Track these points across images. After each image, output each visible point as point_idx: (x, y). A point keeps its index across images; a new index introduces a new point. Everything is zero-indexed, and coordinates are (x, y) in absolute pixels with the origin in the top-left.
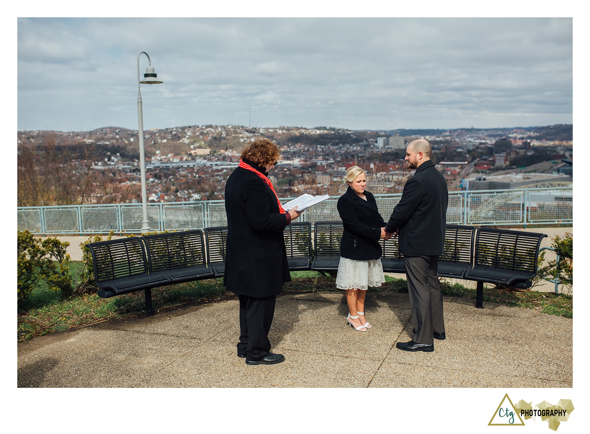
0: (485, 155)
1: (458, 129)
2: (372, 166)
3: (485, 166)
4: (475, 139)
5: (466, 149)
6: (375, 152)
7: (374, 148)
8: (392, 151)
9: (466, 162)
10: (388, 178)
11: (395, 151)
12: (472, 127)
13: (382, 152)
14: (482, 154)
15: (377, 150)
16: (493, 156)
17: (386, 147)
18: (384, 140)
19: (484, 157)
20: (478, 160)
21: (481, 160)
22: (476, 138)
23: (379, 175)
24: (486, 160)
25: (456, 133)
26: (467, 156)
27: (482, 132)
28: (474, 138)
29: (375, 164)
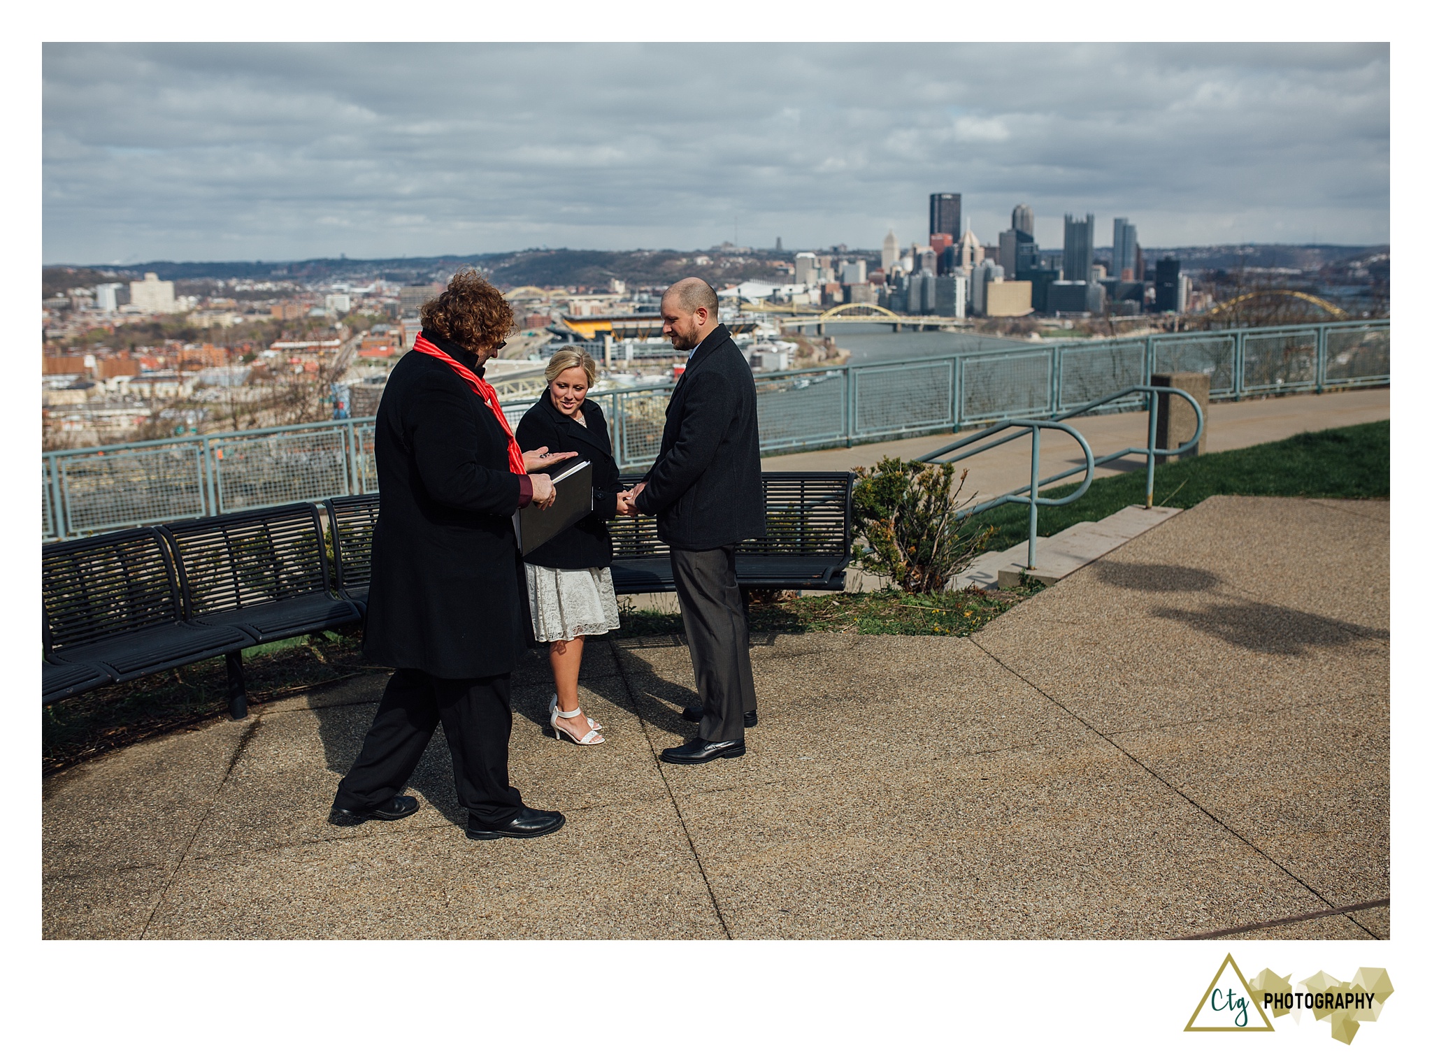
0: (380, 322)
1: (308, 262)
2: (90, 361)
3: (383, 349)
4: (352, 286)
5: (333, 309)
6: (94, 325)
7: (90, 314)
8: (143, 320)
9: (337, 342)
10: (141, 392)
11: (149, 320)
12: (343, 255)
13: (112, 324)
14: (373, 320)
15: (99, 319)
16: (399, 324)
17: (124, 309)
18: (117, 291)
19: (378, 328)
20: (365, 336)
21: (373, 334)
22: (354, 282)
23: (112, 384)
24: (382, 334)
25: (305, 272)
26: (339, 325)
27: (366, 267)
28: (350, 282)
29: (97, 357)
